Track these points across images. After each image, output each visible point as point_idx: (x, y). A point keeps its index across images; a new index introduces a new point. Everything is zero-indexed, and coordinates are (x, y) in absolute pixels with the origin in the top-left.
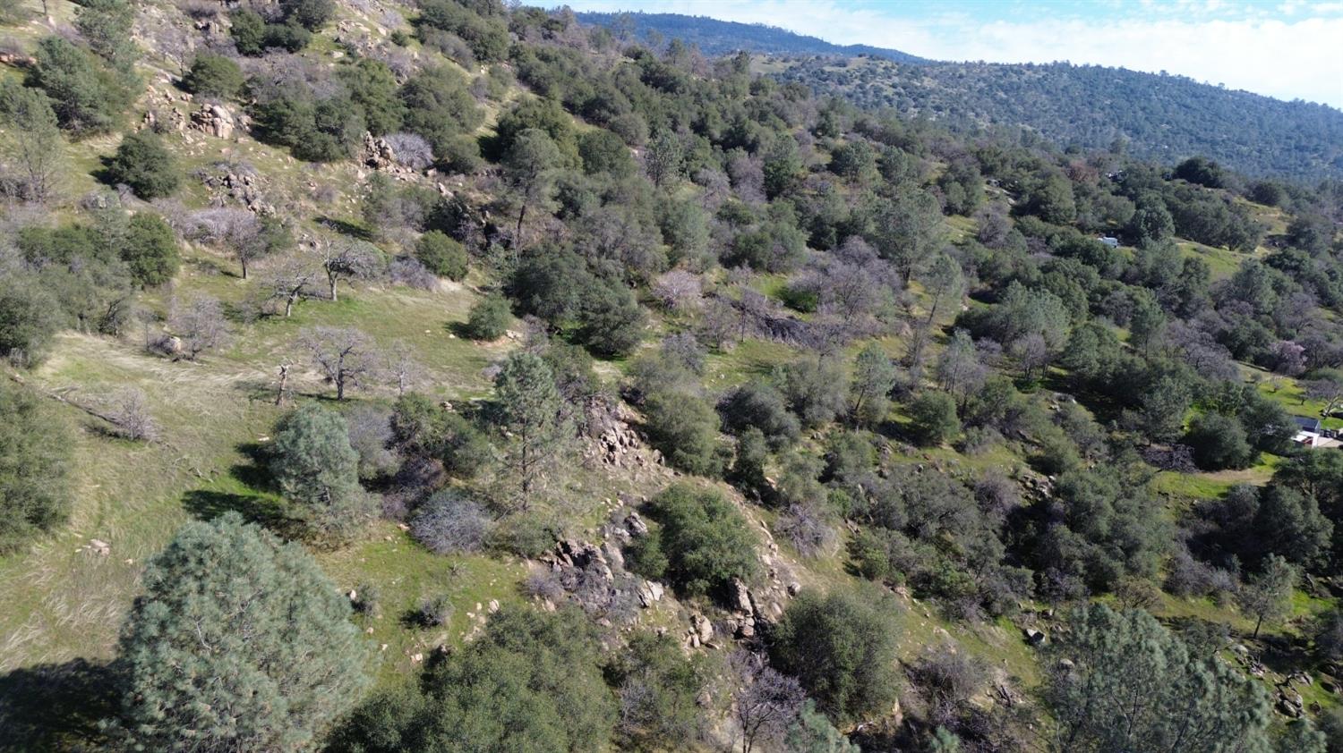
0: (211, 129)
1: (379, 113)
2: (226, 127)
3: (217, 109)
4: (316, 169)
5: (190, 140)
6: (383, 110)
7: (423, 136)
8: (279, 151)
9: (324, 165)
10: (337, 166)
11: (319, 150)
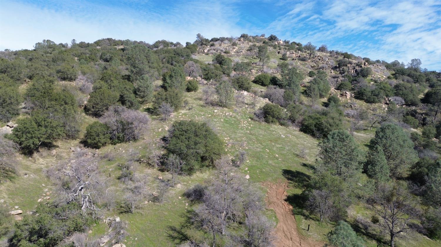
0: (345, 97)
1: (388, 92)
2: (349, 96)
3: (347, 92)
4: (371, 105)
5: (341, 99)
6: (389, 91)
7: (401, 97)
8: (362, 101)
9: (373, 104)
10: (377, 104)
11: (372, 100)
